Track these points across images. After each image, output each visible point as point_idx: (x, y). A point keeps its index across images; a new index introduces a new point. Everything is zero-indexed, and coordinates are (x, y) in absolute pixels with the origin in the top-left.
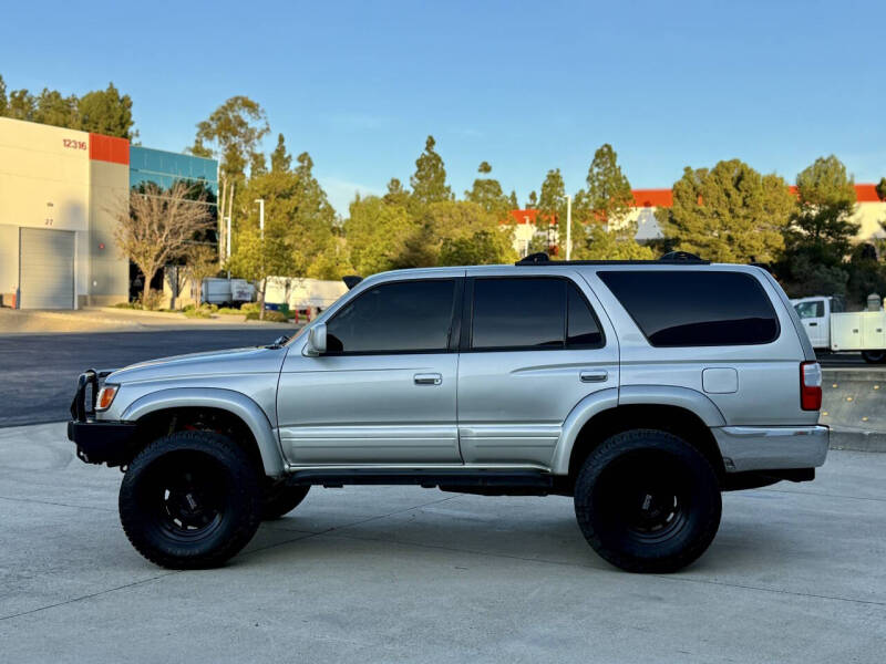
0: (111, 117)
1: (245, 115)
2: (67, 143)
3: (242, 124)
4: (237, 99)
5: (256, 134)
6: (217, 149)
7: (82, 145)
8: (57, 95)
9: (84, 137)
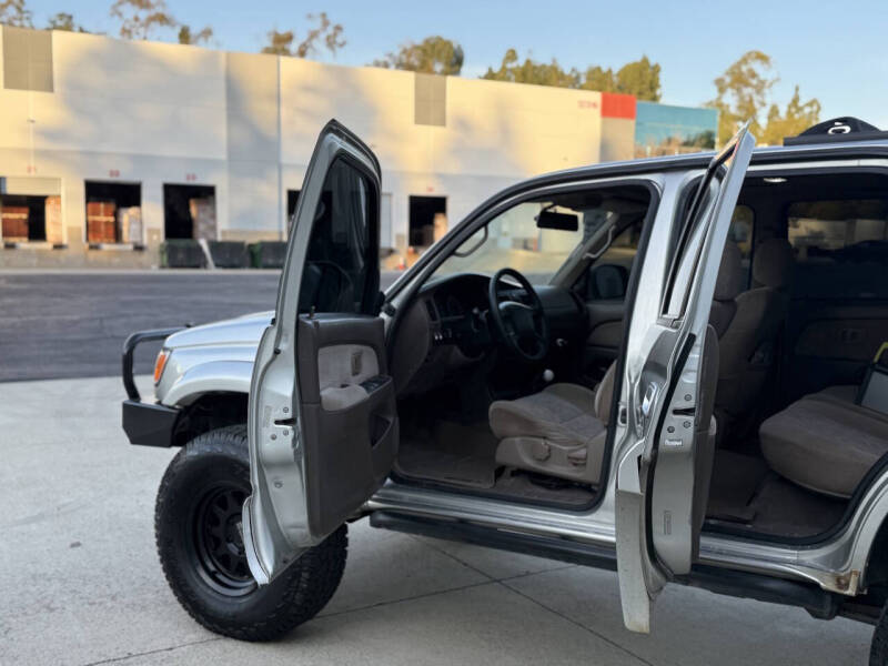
0: (643, 83)
1: (757, 66)
2: (582, 104)
3: (754, 75)
4: (749, 54)
5: (767, 84)
6: (731, 100)
7: (594, 105)
8: (599, 69)
9: (596, 97)
